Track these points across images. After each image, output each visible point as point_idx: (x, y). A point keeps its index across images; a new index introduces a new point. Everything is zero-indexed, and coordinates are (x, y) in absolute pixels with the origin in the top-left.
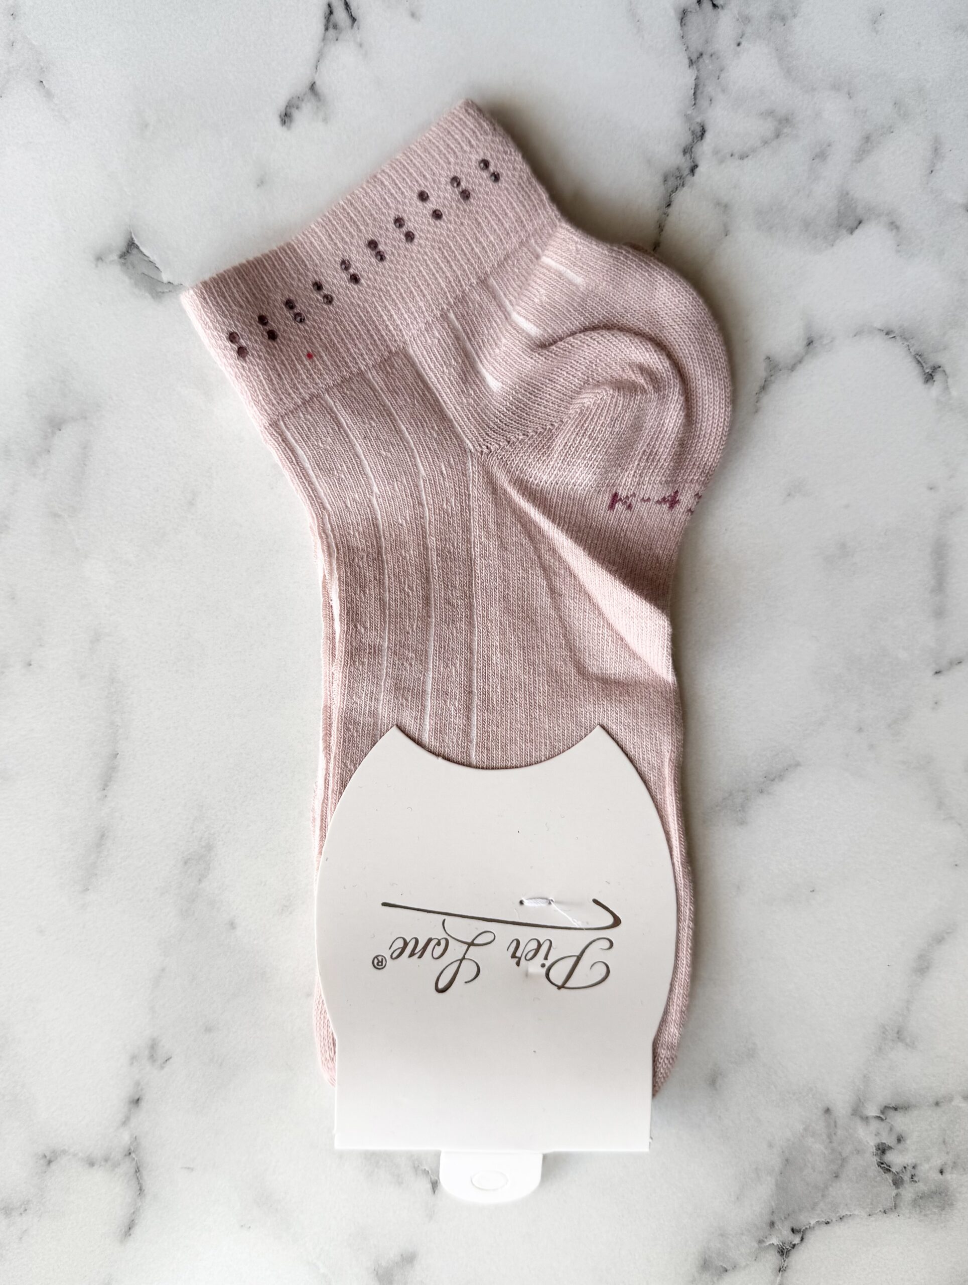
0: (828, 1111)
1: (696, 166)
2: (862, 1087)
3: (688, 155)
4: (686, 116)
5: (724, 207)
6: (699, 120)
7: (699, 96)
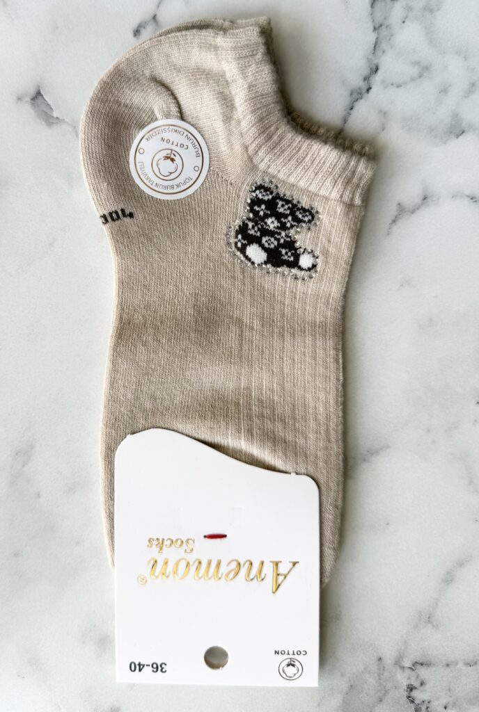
0: (380, 659)
1: (371, 88)
2: (403, 648)
3: (366, 82)
4: (368, 58)
5: (384, 114)
6: (375, 62)
7: (377, 49)
